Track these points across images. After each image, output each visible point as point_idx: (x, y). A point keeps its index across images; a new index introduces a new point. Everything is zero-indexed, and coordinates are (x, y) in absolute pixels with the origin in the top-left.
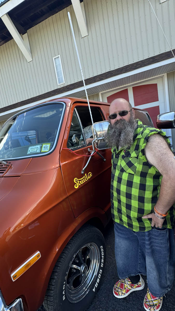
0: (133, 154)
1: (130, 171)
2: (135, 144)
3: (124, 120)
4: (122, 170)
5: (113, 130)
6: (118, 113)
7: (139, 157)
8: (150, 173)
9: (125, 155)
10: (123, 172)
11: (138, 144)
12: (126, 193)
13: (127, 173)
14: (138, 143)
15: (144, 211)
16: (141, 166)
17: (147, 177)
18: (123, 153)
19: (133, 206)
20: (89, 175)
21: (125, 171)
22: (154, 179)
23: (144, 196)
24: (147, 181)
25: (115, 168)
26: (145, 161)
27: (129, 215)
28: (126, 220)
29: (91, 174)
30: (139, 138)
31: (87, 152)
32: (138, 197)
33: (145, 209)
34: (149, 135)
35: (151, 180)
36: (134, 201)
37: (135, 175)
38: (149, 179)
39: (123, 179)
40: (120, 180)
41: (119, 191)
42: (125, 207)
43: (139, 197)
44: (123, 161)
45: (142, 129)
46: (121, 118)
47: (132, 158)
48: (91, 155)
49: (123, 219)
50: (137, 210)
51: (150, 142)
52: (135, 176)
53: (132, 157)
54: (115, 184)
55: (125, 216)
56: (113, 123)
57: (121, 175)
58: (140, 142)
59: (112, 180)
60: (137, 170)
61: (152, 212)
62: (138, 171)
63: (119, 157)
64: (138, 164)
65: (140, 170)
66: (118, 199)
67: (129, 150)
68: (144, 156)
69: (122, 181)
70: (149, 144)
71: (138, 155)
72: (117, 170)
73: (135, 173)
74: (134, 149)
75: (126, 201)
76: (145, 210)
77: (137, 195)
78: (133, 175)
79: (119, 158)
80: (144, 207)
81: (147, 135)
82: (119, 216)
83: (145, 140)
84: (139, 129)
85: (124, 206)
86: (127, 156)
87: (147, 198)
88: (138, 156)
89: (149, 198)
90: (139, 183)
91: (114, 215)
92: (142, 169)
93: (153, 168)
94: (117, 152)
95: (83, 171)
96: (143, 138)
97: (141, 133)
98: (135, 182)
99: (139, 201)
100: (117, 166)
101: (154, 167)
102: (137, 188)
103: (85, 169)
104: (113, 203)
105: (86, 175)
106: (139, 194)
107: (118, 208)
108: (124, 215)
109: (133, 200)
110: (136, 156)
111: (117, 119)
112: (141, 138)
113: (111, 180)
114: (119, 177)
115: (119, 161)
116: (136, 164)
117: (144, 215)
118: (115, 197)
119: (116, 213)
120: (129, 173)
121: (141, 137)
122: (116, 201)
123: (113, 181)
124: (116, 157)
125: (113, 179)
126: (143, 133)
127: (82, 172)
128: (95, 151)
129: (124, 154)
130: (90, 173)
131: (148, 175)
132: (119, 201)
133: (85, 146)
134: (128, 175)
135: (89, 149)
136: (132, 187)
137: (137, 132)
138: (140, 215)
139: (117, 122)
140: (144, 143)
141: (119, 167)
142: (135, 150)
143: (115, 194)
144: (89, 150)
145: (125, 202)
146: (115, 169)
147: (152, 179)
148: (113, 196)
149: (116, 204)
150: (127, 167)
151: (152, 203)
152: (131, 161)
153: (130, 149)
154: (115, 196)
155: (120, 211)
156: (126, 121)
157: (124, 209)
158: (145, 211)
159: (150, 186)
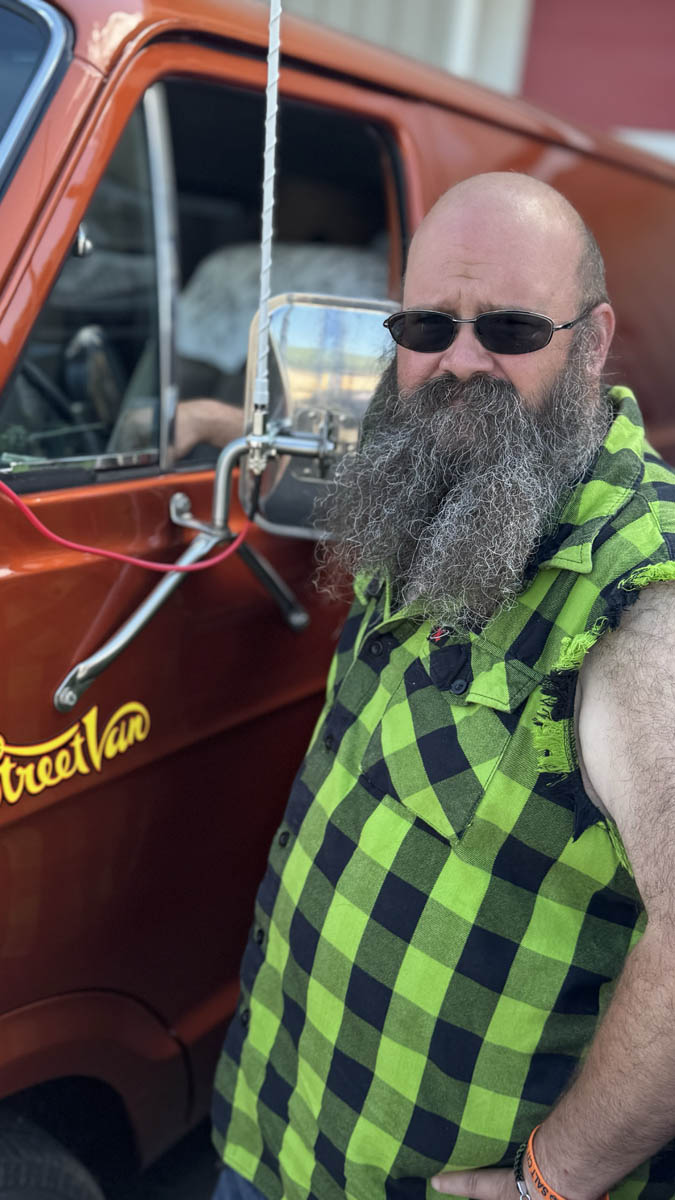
0: (491, 686)
1: (425, 802)
2: (533, 601)
3: (507, 387)
4: (376, 783)
5: (397, 443)
6: (467, 315)
7: (524, 721)
8: (572, 870)
9: (427, 667)
10: (380, 799)
11: (547, 616)
12: (355, 967)
13: (403, 813)
14: (553, 606)
15: (454, 1140)
16: (521, 795)
17: (544, 887)
18: (418, 646)
19: (383, 1085)
20: (118, 724)
21: (395, 797)
22: (594, 919)
23: (479, 1033)
24: (533, 923)
25: (332, 743)
26: (562, 764)
27: (337, 1143)
28: (300, 1168)
29: (135, 724)
30: (569, 572)
31: (162, 524)
32: (432, 1026)
33: (464, 1125)
34: (640, 581)
35: (572, 921)
36: (396, 1046)
37: (459, 850)
38: (556, 907)
39: (365, 856)
40: (336, 853)
41: (305, 939)
42: (326, 1076)
43: (441, 1025)
44: (403, 711)
45: (619, 496)
46: (486, 365)
47: (472, 712)
48: (187, 561)
49: (284, 1159)
50: (406, 1118)
51: (635, 633)
52: (453, 858)
53: (471, 704)
54: (296, 868)
55: (305, 1139)
56: (411, 383)
57: (355, 810)
58: (564, 600)
59: (286, 835)
60: (480, 813)
61: (511, 1160)
62: (491, 829)
63: (386, 661)
64: (499, 774)
65: (507, 822)
66: (286, 997)
67: (473, 637)
68: (561, 725)
69: (353, 868)
70: (625, 646)
71: (520, 698)
72: (338, 768)
73: (460, 835)
74: (508, 645)
75: (342, 1030)
76: (466, 1132)
77: (434, 1010)
78: (446, 842)
79: (384, 674)
80: (462, 1111)
81: (626, 575)
82: (263, 1128)
83: (605, 605)
84: (596, 487)
85: (317, 1069)
86: (444, 684)
87: (502, 1050)
88: (518, 710)
89: (515, 1053)
90: (472, 921)
91: (227, 1109)
92: (521, 822)
93: (602, 835)
94: (387, 618)
95: (72, 684)
96: (598, 583)
97: (596, 533)
98: (439, 905)
99: (432, 1056)
100: (349, 733)
101: (612, 830)
102: (440, 957)
103: (96, 673)
104: (248, 1012)
105: (90, 719)
106: (444, 1004)
107: (270, 1068)
108: (300, 1133)
109: (394, 1039)
110: (507, 708)
111: (444, 364)
112: (579, 574)
113: (280, 831)
114: (337, 823)
115: (381, 695)
116: (484, 771)
117: (448, 1167)
118: (276, 972)
119: (245, 1099)
120: (420, 824)
121: (587, 567)
122: (270, 1006)
123: (286, 844)
124: (365, 655)
125: (291, 823)
126: (611, 545)
127: (65, 695)
128: (229, 540)
129: (428, 653)
130: (133, 714)
131: (550, 876)
132: (294, 1018)
133: (157, 463)
134: (410, 833)
135: (179, 500)
136: (407, 939)
137: (573, 513)
138: (418, 1162)
139: (444, 390)
140: (588, 628)
141: (365, 748)
142: (511, 655)
143: (278, 952)
144: (180, 512)
145: (332, 1037)
146: (328, 748)
147: (581, 915)
148: (263, 957)
149: (263, 1027)
150: (417, 768)
151: (523, 1097)
152: (460, 731)
153: (478, 631)
154: (275, 965)
155: (276, 1093)
156: (518, 405)
157: (310, 1088)
158: (460, 1138)
159: (547, 964)
